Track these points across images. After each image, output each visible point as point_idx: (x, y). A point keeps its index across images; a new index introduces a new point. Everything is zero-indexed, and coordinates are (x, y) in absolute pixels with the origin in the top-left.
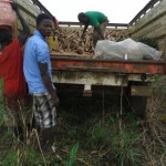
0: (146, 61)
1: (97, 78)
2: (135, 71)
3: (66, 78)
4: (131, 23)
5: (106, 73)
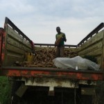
2: (83, 78)
3: (37, 82)
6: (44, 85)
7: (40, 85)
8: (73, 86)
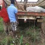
0: (42, 12)
1: (28, 17)
2: (38, 15)
3: (19, 17)
4: (37, 2)
5: (30, 16)
6: (22, 18)
7: (21, 18)
8: (34, 19)
